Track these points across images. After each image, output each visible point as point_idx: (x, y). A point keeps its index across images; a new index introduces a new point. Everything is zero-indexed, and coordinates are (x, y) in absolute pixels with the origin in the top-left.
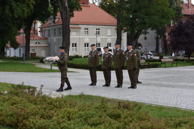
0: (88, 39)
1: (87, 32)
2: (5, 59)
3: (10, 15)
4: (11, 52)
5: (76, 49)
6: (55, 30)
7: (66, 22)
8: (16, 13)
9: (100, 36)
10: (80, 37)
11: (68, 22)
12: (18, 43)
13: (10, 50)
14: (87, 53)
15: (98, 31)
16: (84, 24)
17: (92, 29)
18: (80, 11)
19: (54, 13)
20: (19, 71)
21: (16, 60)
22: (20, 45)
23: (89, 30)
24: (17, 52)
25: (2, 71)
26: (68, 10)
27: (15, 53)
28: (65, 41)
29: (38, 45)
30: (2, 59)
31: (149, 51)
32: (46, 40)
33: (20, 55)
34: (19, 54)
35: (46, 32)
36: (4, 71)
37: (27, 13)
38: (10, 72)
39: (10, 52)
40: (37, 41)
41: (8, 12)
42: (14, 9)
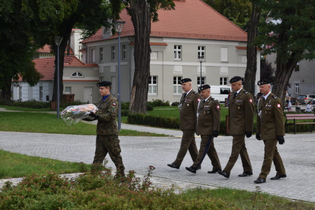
0: (181, 67)
1: (179, 52)
2: (11, 106)
3: (32, 16)
4: (22, 92)
5: (156, 87)
6: (113, 48)
7: (143, 32)
8: (43, 11)
9: (205, 61)
10: (165, 63)
11: (147, 32)
12: (38, 74)
13: (20, 88)
14: (177, 96)
15: (201, 51)
16: (174, 36)
17: (190, 47)
18: (170, 9)
19: (113, 13)
20: (52, 131)
21: (36, 108)
22: (43, 76)
23: (183, 50)
24: (34, 92)
25: (17, 131)
26: (148, 7)
27: (30, 93)
28: (139, 72)
29: (77, 78)
30: (6, 104)
31: (308, 96)
32: (95, 69)
33: (40, 99)
34: (38, 96)
35: (94, 51)
36: (21, 130)
37: (65, 12)
38: (33, 134)
39: (20, 92)
40: (77, 71)
41: (26, 9)
42: (39, 3)
